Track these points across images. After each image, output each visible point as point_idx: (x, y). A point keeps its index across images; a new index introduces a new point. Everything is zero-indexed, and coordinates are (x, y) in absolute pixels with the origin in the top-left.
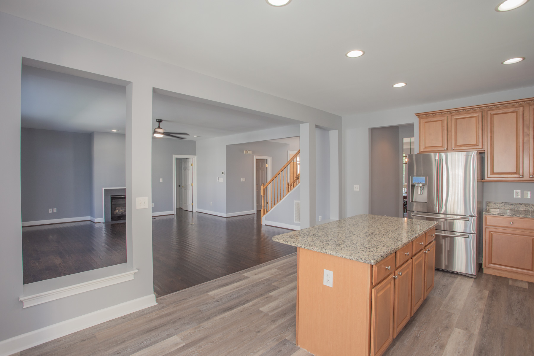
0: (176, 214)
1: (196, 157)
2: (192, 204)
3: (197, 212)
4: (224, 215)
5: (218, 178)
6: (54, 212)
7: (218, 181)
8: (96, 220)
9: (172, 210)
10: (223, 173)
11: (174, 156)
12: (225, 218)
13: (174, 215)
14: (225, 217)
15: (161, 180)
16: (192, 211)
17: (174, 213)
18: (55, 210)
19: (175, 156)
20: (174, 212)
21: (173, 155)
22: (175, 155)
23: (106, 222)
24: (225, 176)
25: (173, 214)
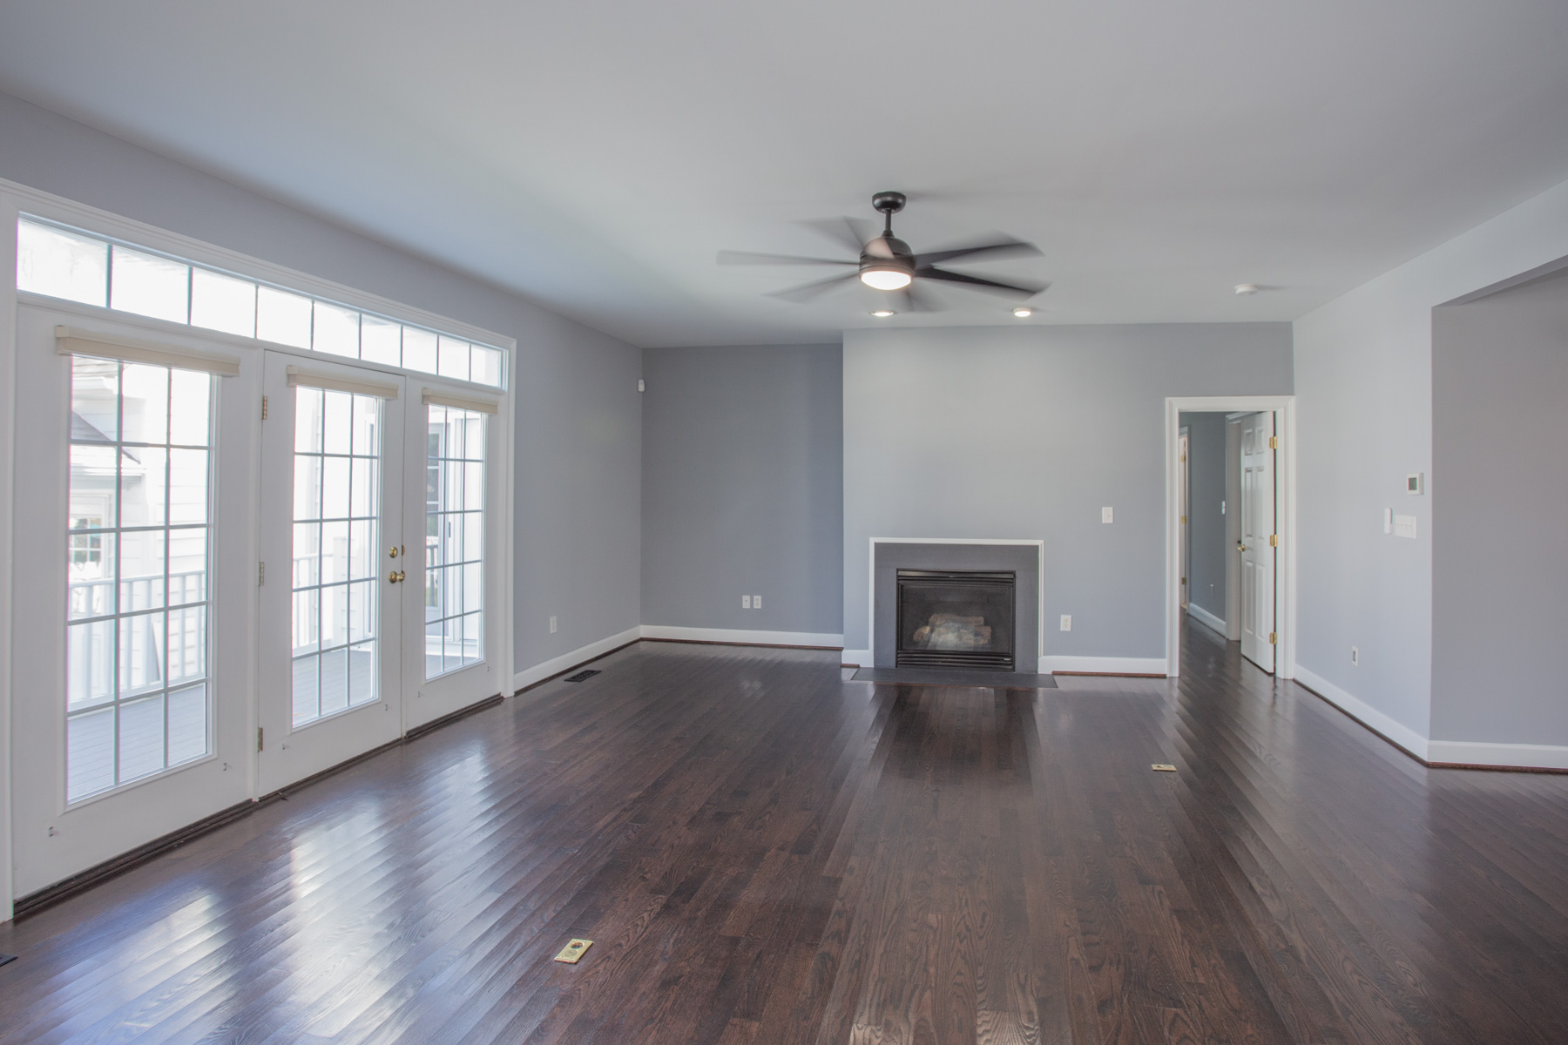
0: (1176, 674)
1: (1291, 402)
2: (1273, 638)
3: (1294, 681)
4: (1422, 746)
5: (1388, 512)
6: (755, 607)
7: (1387, 530)
8: (848, 657)
9: (1161, 655)
10: (1412, 484)
11: (1171, 404)
12: (1424, 771)
13: (1165, 682)
14: (1425, 758)
15: (1107, 515)
16: (1273, 675)
17: (1165, 671)
18: (758, 602)
19: (1176, 405)
20: (1168, 663)
21: (1167, 400)
22: (1173, 399)
23: (879, 671)
24: (1424, 499)
25: (1164, 677)
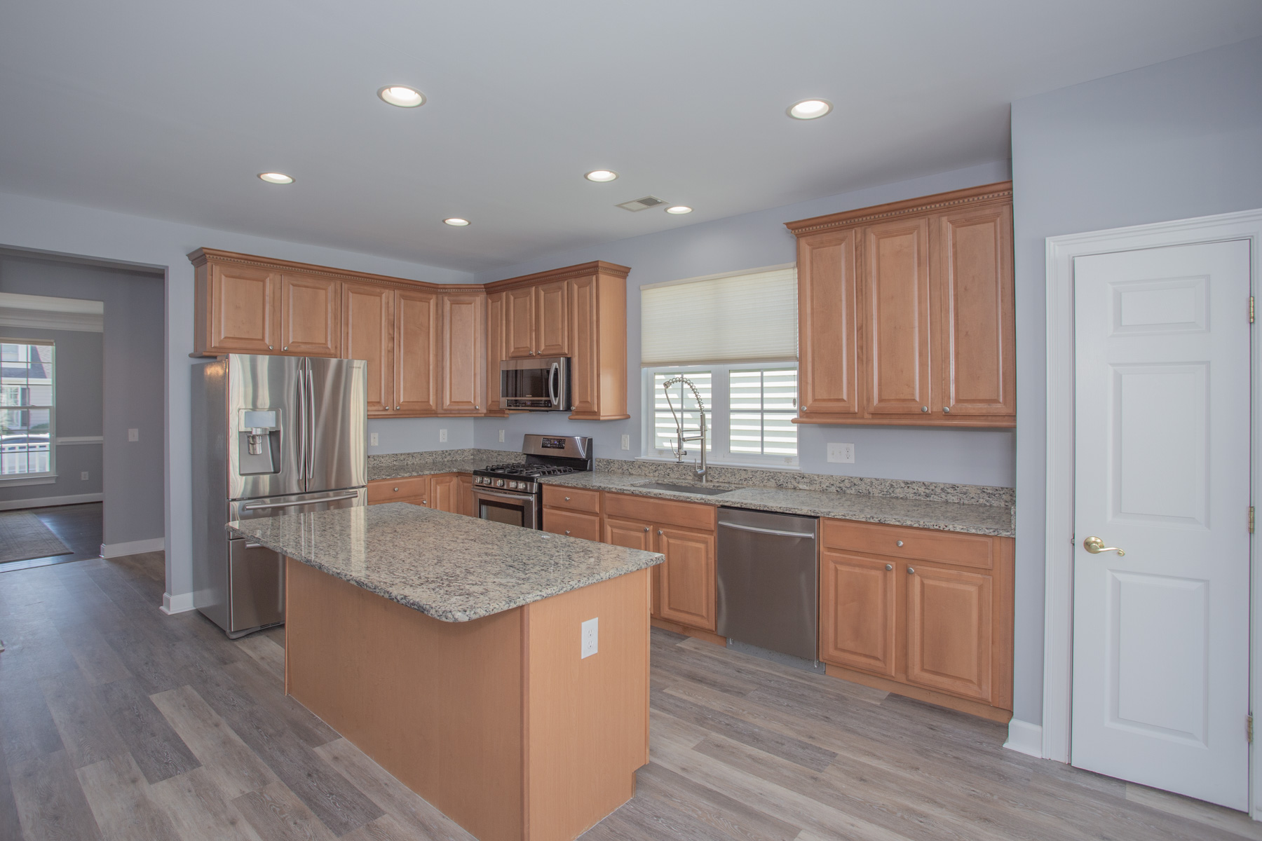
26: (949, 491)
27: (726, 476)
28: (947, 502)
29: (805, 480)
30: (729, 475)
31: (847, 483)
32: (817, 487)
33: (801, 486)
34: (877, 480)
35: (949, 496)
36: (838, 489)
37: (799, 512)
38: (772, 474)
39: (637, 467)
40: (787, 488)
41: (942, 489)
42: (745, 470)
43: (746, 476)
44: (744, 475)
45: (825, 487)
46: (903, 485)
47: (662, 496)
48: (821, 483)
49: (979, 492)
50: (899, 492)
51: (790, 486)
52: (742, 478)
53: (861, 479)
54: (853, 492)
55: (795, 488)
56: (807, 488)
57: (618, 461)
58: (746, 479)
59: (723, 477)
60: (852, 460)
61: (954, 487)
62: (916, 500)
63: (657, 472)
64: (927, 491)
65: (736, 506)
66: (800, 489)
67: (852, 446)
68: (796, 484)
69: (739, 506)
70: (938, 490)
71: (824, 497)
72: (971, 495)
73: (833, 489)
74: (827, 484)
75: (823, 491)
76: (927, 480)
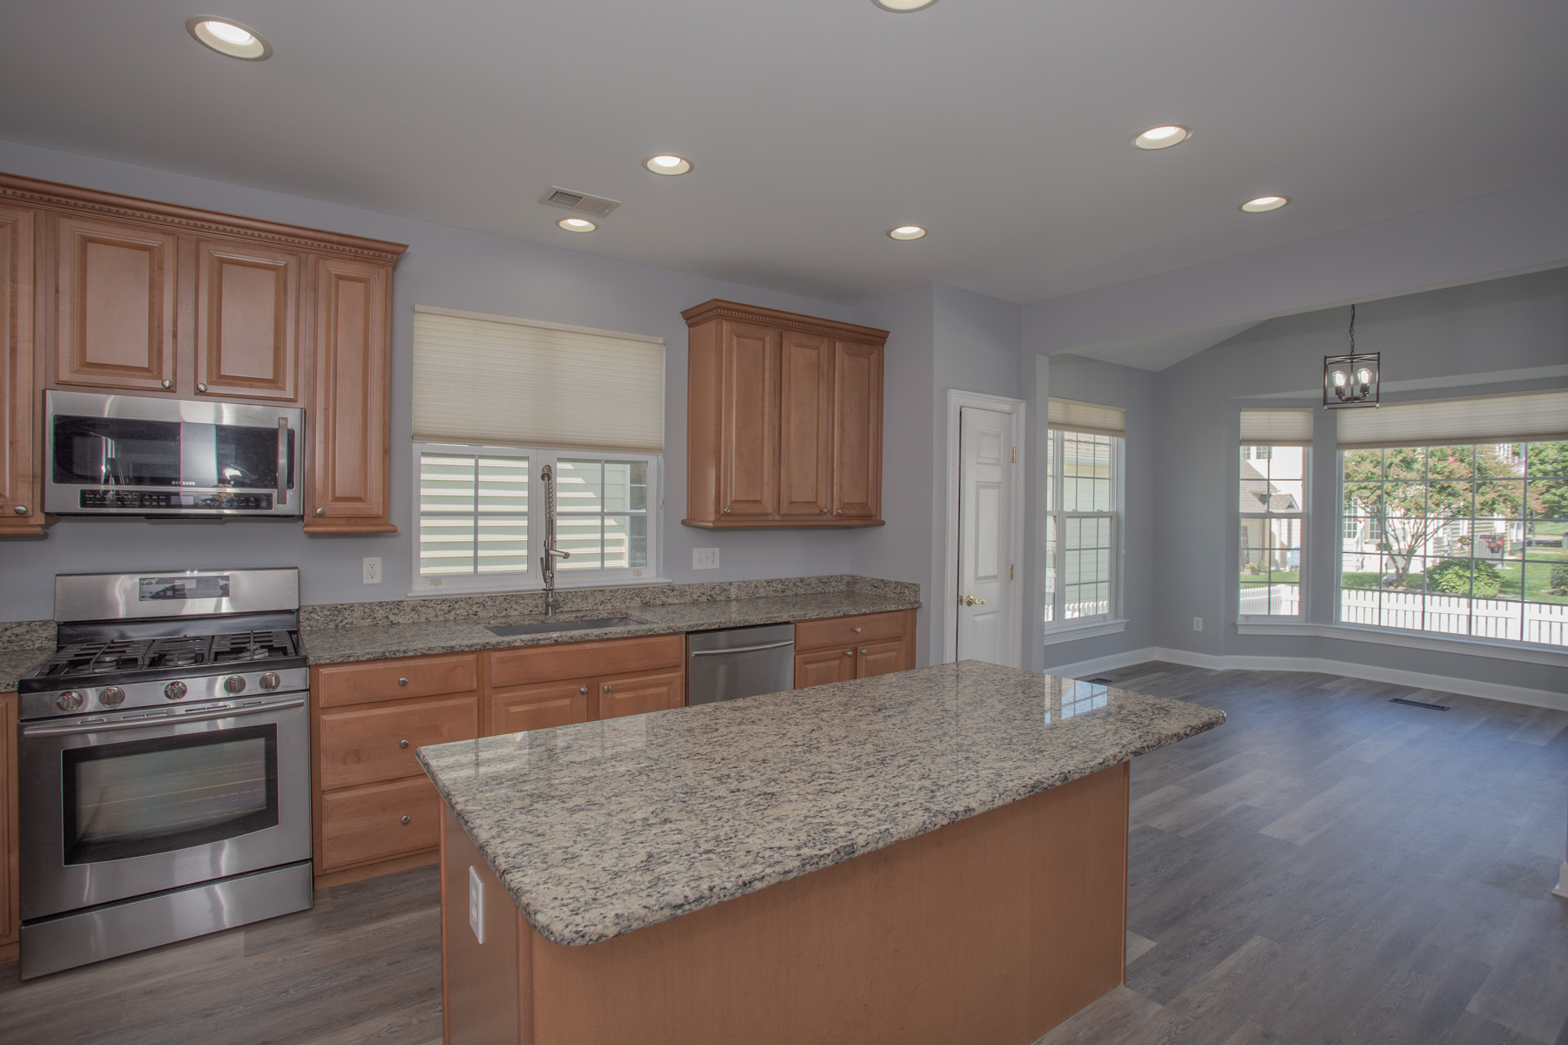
26: (798, 584)
27: (574, 602)
28: (796, 595)
29: (675, 593)
30: (579, 600)
31: (717, 590)
32: (688, 599)
33: (670, 600)
34: (744, 582)
35: (799, 589)
36: (709, 598)
37: (779, 621)
38: (637, 591)
39: (408, 610)
40: (654, 606)
41: (794, 584)
42: (601, 591)
43: (603, 599)
44: (600, 597)
45: (695, 597)
46: (765, 584)
47: (609, 636)
48: (691, 593)
49: (818, 582)
50: (762, 592)
51: (658, 602)
52: (597, 601)
53: (730, 584)
54: (722, 598)
55: (663, 604)
56: (677, 602)
57: (363, 605)
58: (602, 602)
59: (570, 604)
60: (717, 566)
61: (802, 580)
62: (775, 597)
63: (453, 613)
64: (783, 587)
65: (713, 627)
66: (670, 604)
67: (717, 550)
68: (665, 599)
69: (716, 627)
70: (791, 585)
71: (695, 608)
72: (813, 586)
73: (704, 598)
74: (698, 594)
75: (695, 603)
76: (783, 577)
